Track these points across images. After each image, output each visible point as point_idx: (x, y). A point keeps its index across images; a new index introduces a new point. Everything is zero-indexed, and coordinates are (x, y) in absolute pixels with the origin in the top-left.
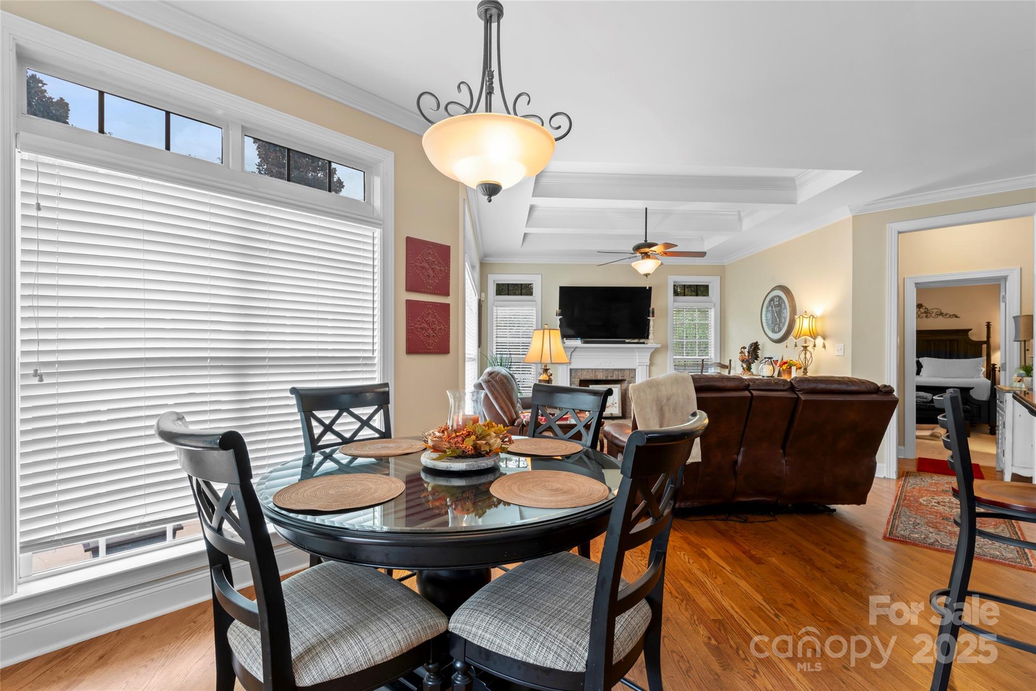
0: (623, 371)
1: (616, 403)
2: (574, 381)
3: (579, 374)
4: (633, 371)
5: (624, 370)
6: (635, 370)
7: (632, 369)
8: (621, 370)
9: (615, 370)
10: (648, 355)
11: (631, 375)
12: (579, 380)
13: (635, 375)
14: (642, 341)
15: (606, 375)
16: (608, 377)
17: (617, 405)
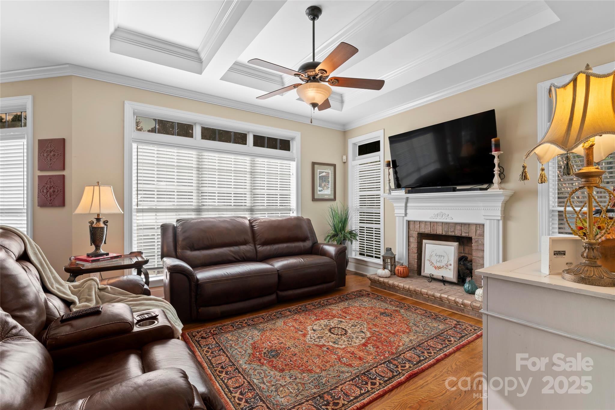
0: (467, 226)
1: (451, 265)
2: (413, 233)
3: (417, 226)
4: (481, 227)
5: (469, 224)
6: (483, 225)
7: (480, 225)
8: (465, 224)
9: (456, 224)
10: (498, 205)
11: (478, 232)
12: (417, 233)
13: (484, 232)
14: (485, 186)
15: (445, 229)
16: (448, 231)
17: (452, 267)
